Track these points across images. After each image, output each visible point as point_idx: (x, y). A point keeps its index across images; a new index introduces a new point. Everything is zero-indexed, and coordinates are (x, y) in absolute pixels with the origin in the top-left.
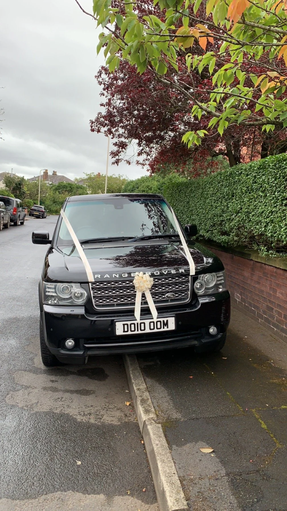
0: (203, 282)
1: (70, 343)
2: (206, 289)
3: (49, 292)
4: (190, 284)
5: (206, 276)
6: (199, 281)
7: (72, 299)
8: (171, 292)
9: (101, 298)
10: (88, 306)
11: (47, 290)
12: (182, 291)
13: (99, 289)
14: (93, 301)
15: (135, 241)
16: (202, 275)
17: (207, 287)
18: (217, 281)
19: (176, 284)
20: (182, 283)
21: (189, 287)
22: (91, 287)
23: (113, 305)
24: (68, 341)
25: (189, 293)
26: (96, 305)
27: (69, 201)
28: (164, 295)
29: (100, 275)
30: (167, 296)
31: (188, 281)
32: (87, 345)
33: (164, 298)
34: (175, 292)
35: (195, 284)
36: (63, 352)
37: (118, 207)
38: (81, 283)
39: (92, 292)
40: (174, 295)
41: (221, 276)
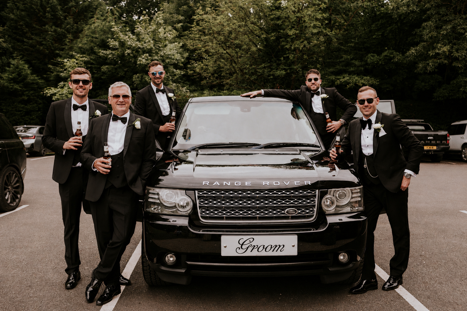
0: (334, 198)
1: (171, 259)
2: (337, 206)
3: (152, 198)
4: (316, 200)
5: (338, 191)
6: (328, 196)
7: (176, 208)
8: (292, 207)
9: (208, 209)
10: (193, 217)
11: (150, 196)
12: (307, 207)
13: (206, 198)
14: (199, 211)
15: (261, 148)
16: (333, 190)
17: (339, 204)
18: (352, 198)
19: (299, 198)
20: (307, 197)
21: (315, 202)
22: (197, 195)
23: (222, 218)
24: (169, 255)
25: (315, 210)
26: (202, 217)
27: (191, 102)
28: (283, 210)
29: (208, 182)
30: (287, 212)
31: (315, 196)
32: (189, 263)
33: (283, 214)
34: (298, 208)
35: (324, 200)
36: (163, 268)
37: (245, 110)
38: (186, 189)
39: (198, 201)
40: (296, 211)
41: (357, 192)
